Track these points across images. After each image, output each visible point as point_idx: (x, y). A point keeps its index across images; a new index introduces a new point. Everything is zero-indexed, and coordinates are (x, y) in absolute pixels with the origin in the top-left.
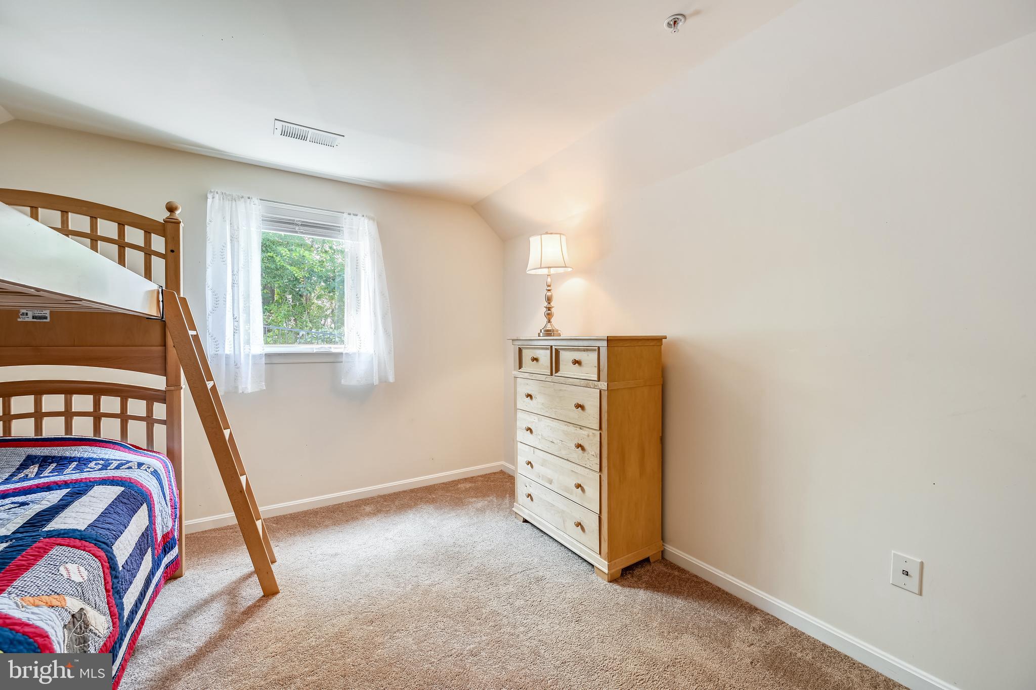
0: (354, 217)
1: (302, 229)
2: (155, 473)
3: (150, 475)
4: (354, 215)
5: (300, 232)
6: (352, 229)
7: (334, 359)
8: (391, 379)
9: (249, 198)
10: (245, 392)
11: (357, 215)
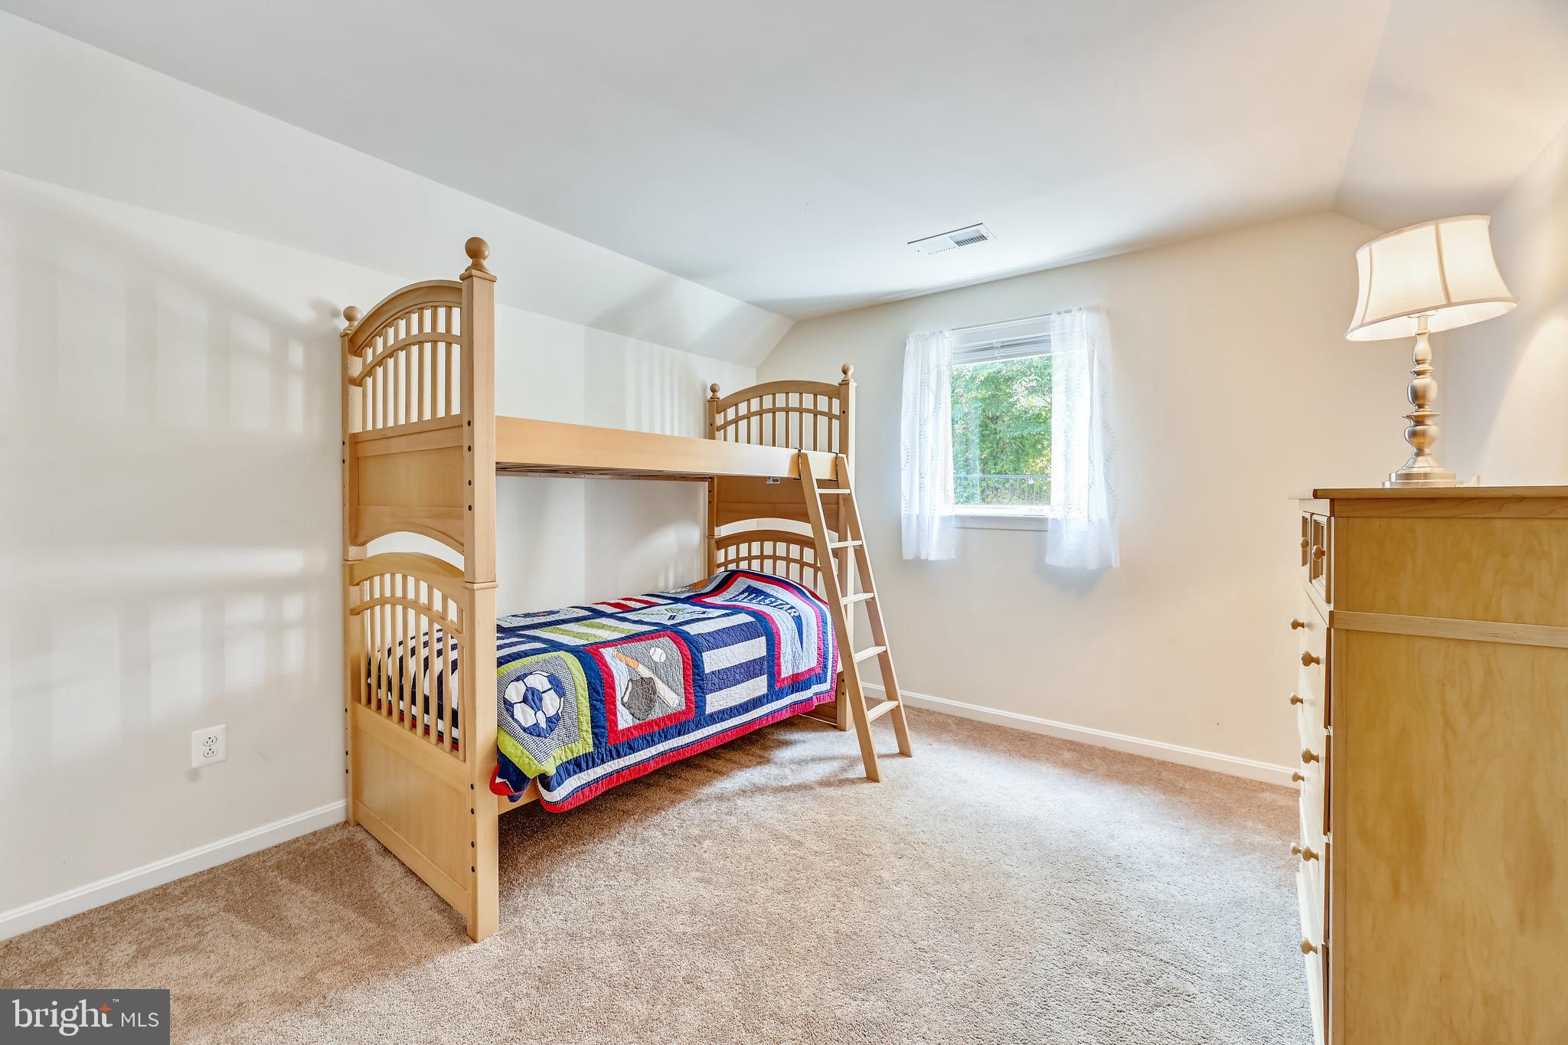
0: (1067, 316)
1: (1003, 352)
2: (798, 620)
3: (790, 619)
4: (1066, 312)
5: (1000, 356)
6: (1064, 333)
7: (1038, 527)
8: (1115, 563)
9: (940, 332)
10: (929, 559)
11: (1070, 311)
